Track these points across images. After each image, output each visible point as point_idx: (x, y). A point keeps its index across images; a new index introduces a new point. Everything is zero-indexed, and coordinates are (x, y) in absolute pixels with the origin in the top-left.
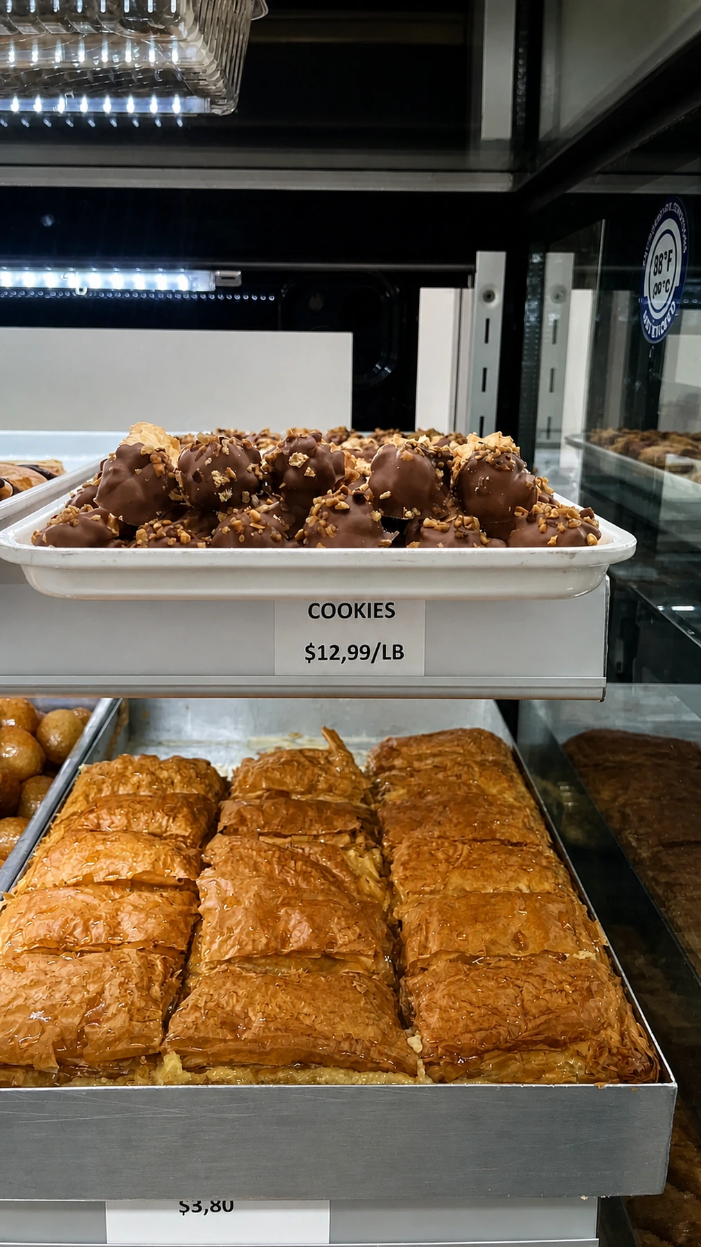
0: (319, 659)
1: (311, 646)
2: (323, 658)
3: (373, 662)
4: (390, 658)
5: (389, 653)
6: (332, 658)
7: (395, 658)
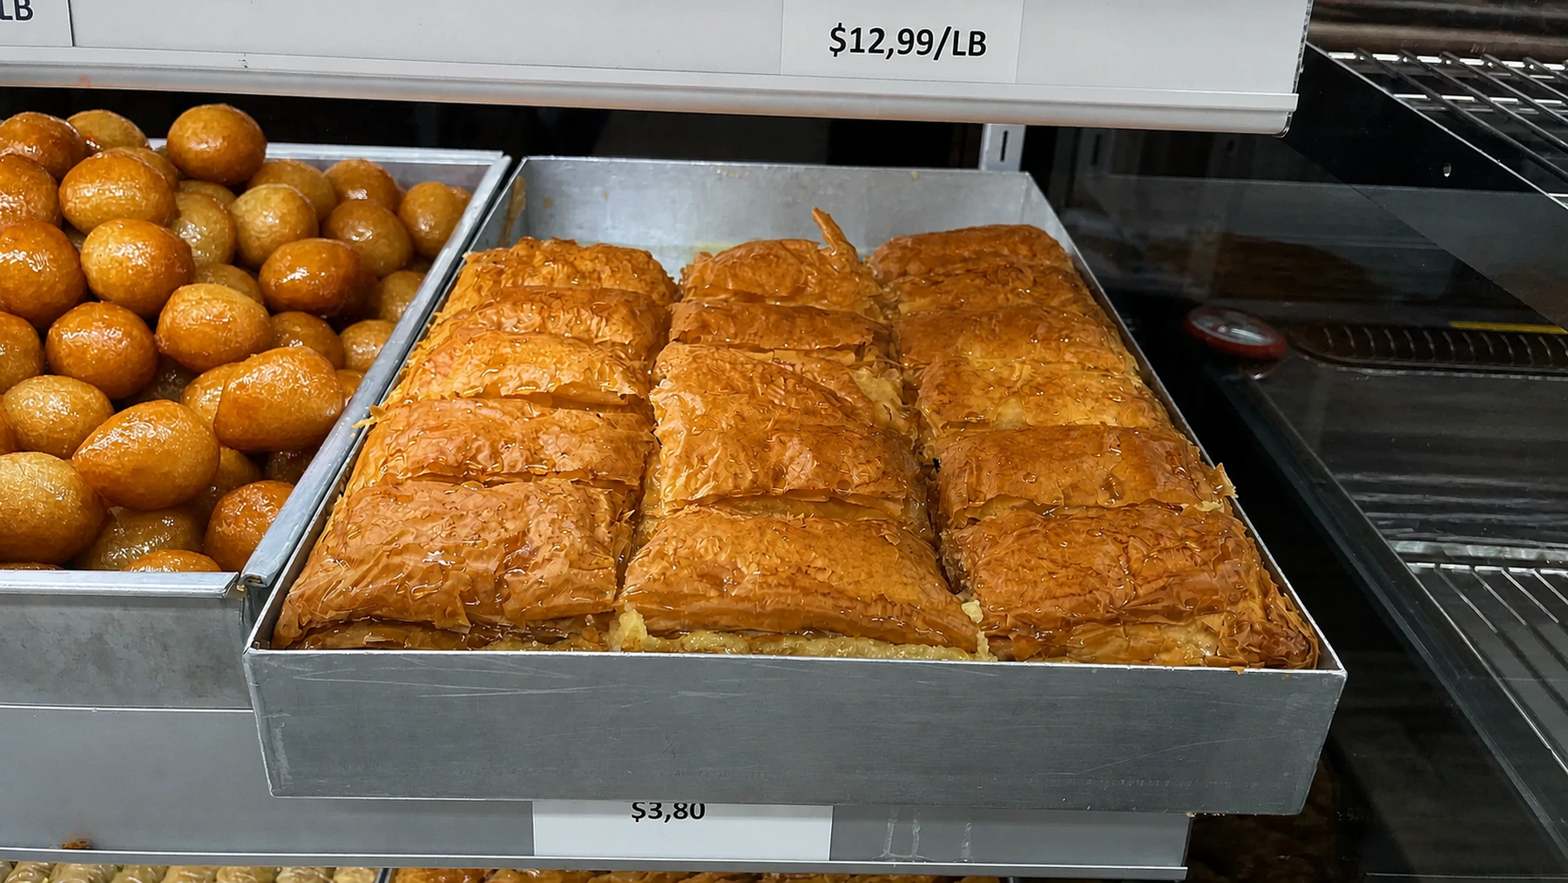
0: (852, 51)
1: (840, 28)
2: (858, 49)
3: (936, 58)
4: (964, 54)
5: (964, 45)
6: (872, 50)
7: (971, 53)
